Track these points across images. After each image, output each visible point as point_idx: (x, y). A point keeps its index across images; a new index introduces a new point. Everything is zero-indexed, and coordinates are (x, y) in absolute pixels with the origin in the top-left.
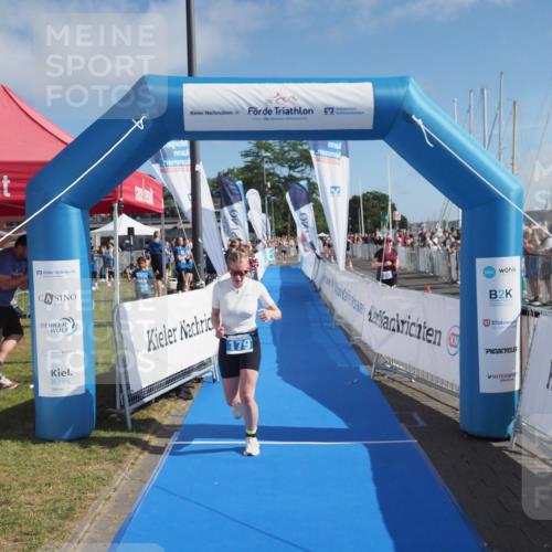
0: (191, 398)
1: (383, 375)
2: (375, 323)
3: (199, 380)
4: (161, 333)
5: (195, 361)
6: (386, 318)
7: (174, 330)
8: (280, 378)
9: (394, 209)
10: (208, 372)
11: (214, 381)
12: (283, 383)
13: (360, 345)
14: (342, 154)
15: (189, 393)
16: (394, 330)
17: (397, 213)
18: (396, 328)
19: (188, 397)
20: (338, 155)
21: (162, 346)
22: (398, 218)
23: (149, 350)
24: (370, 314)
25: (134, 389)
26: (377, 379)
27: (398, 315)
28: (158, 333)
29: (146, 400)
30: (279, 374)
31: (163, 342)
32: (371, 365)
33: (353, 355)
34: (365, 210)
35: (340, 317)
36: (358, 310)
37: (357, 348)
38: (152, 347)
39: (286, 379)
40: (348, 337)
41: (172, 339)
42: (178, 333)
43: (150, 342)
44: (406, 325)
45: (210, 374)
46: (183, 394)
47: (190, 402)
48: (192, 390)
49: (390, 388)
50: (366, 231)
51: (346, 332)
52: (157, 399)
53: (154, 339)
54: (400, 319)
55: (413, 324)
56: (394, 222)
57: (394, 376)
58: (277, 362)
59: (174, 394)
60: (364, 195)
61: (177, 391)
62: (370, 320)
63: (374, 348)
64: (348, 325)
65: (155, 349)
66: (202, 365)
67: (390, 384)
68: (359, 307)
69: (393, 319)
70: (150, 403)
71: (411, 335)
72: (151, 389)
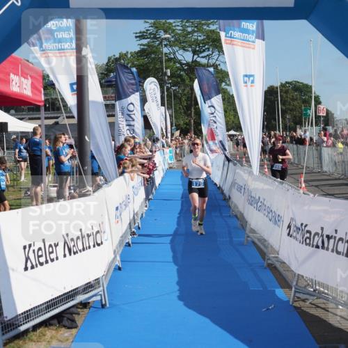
0: (76, 327)
1: (304, 300)
2: (296, 238)
3: (84, 305)
4: (40, 249)
5: (80, 282)
6: (309, 232)
7: (56, 245)
8: (181, 303)
9: (318, 102)
10: (95, 295)
11: (103, 306)
12: (185, 309)
13: (278, 265)
14: (257, 37)
15: (73, 321)
16: (317, 247)
17: (321, 107)
18: (320, 244)
19: (72, 325)
20: (252, 37)
21: (41, 264)
22: (323, 114)
23: (26, 269)
24: (289, 227)
25: (8, 315)
26: (297, 304)
27: (322, 229)
28: (36, 248)
29: (23, 328)
30: (180, 298)
31: (42, 260)
32: (290, 288)
33: (268, 276)
34: (283, 103)
35: (253, 231)
36: (275, 223)
37: (272, 268)
38: (29, 265)
39: (189, 305)
40: (263, 255)
41: (53, 256)
42: (60, 249)
43: (27, 259)
44: (332, 241)
45: (98, 298)
46: (66, 322)
47: (74, 331)
48: (76, 317)
49: (312, 316)
50: (285, 129)
51: (260, 248)
52: (35, 328)
53: (31, 256)
54: (326, 233)
55: (341, 239)
56: (317, 117)
57: (317, 301)
58: (178, 283)
59: (55, 321)
60: (282, 85)
61: (59, 318)
62: (289, 234)
63: (293, 268)
64: (263, 241)
65: (32, 267)
66: (89, 287)
67: (313, 311)
68: (276, 220)
69: (317, 234)
70: (26, 331)
71: (338, 253)
72: (28, 315)
